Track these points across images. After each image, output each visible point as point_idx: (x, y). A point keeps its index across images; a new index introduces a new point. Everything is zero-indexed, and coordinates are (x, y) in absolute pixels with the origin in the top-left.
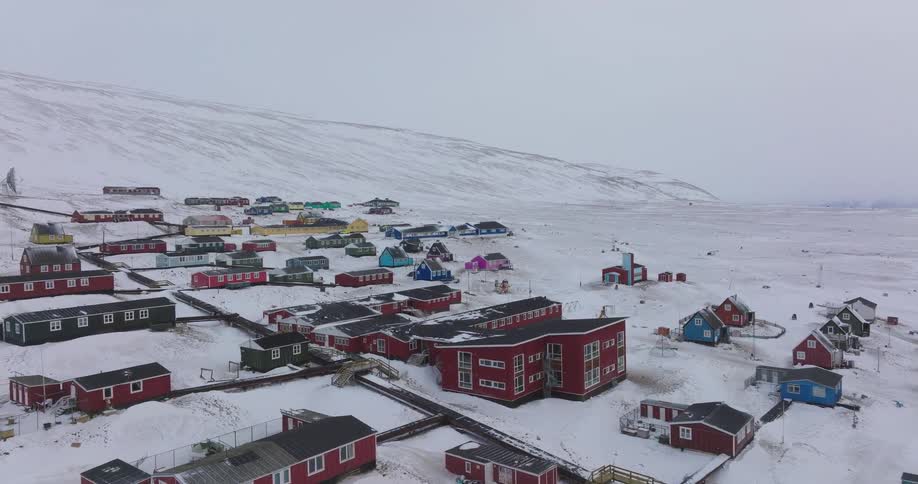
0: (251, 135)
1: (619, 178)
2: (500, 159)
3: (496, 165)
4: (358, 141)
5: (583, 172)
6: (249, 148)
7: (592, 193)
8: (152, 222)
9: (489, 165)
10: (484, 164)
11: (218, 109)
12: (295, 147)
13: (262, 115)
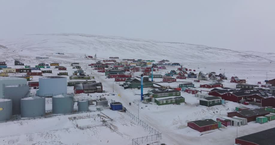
0: (142, 46)
1: (250, 55)
2: (210, 50)
3: (208, 52)
4: (170, 47)
5: (238, 53)
6: (141, 49)
7: (237, 59)
8: (114, 62)
9: (206, 52)
10: (204, 52)
11: (136, 41)
12: (152, 49)
13: (147, 41)
